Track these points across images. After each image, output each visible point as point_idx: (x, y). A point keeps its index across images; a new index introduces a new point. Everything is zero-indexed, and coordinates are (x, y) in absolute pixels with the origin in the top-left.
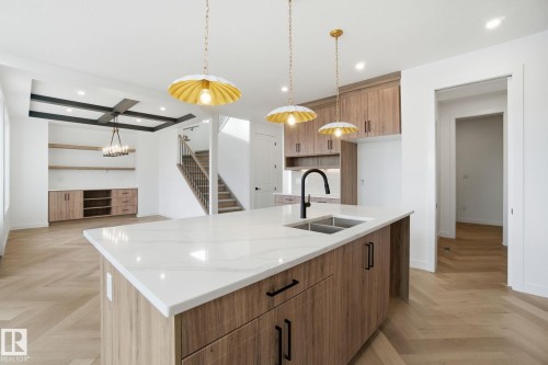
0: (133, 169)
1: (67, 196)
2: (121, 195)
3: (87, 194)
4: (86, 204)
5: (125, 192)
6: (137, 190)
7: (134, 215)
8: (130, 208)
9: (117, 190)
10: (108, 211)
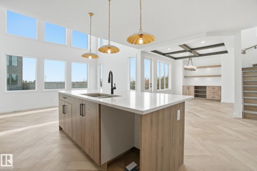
0: (220, 76)
1: (188, 88)
2: (211, 89)
3: (196, 87)
4: (196, 92)
5: (213, 87)
6: (221, 87)
7: (219, 101)
8: (216, 96)
9: (209, 87)
10: (205, 96)
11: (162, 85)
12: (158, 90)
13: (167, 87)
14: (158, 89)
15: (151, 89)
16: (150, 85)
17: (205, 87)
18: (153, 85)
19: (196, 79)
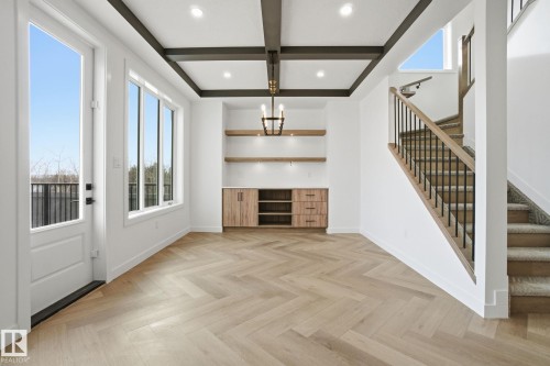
0: (324, 160)
1: (241, 195)
2: (304, 198)
3: (263, 194)
4: (262, 208)
5: (310, 192)
6: (327, 190)
7: (323, 230)
8: (317, 218)
9: (299, 190)
10: (288, 220)
11: (151, 187)
12: (133, 215)
13: (169, 197)
14: (133, 205)
15: (92, 216)
16: (82, 194)
17: (290, 191)
18: (100, 194)
19: (259, 167)
